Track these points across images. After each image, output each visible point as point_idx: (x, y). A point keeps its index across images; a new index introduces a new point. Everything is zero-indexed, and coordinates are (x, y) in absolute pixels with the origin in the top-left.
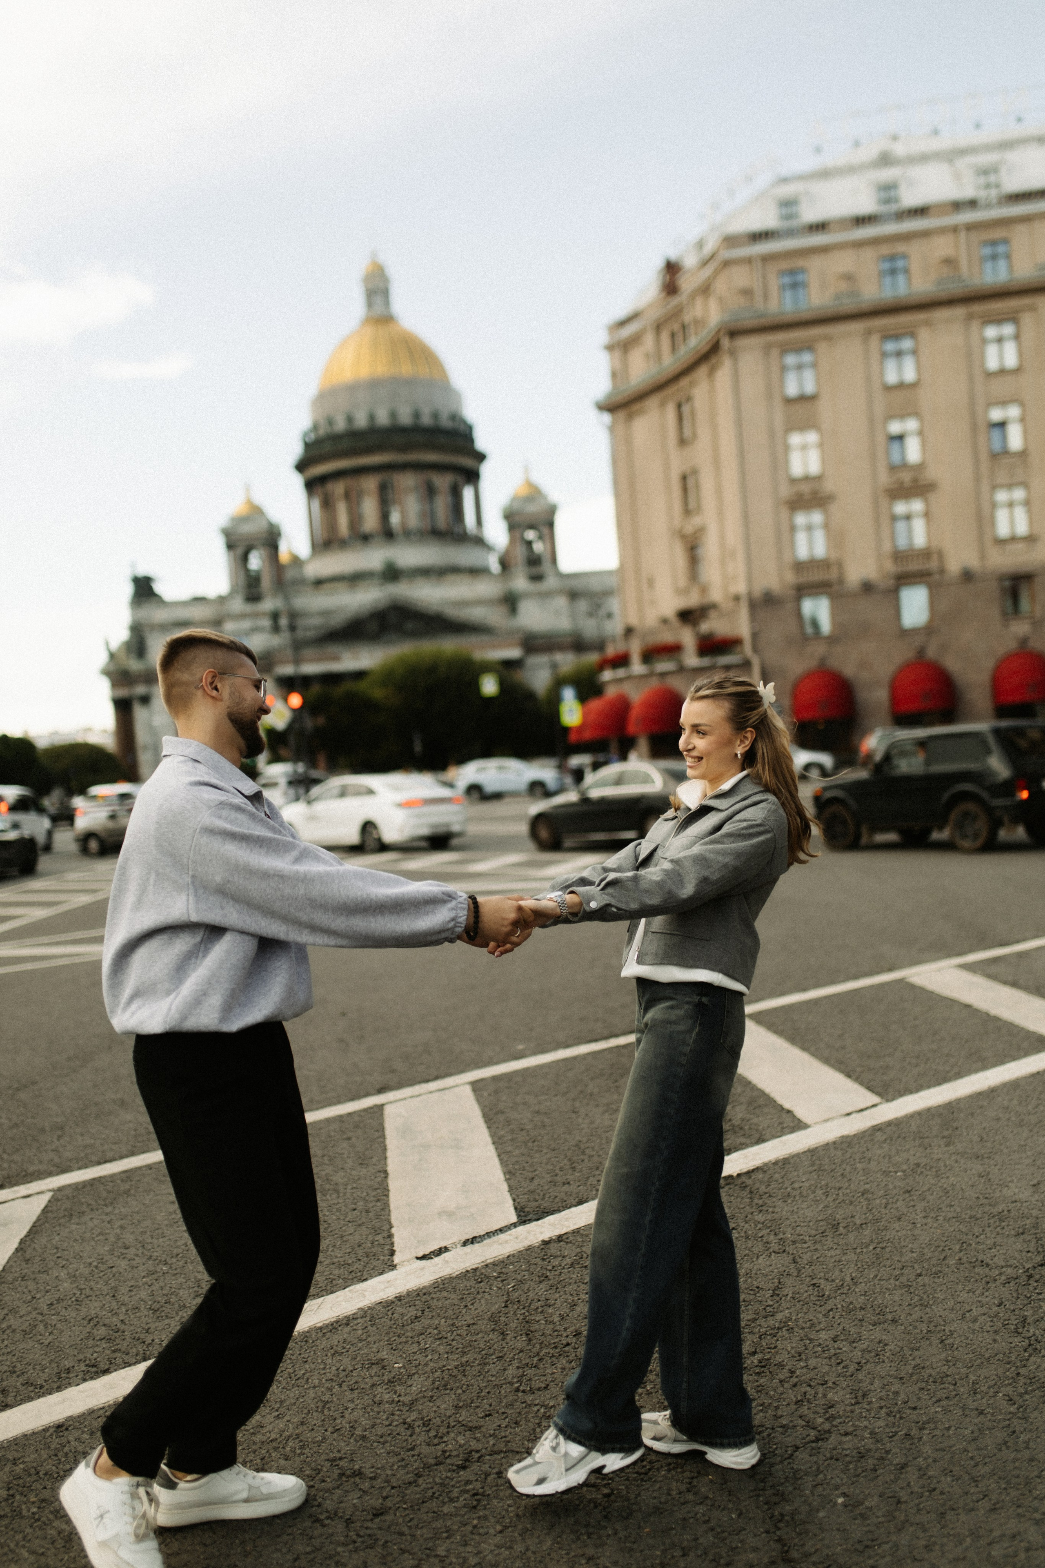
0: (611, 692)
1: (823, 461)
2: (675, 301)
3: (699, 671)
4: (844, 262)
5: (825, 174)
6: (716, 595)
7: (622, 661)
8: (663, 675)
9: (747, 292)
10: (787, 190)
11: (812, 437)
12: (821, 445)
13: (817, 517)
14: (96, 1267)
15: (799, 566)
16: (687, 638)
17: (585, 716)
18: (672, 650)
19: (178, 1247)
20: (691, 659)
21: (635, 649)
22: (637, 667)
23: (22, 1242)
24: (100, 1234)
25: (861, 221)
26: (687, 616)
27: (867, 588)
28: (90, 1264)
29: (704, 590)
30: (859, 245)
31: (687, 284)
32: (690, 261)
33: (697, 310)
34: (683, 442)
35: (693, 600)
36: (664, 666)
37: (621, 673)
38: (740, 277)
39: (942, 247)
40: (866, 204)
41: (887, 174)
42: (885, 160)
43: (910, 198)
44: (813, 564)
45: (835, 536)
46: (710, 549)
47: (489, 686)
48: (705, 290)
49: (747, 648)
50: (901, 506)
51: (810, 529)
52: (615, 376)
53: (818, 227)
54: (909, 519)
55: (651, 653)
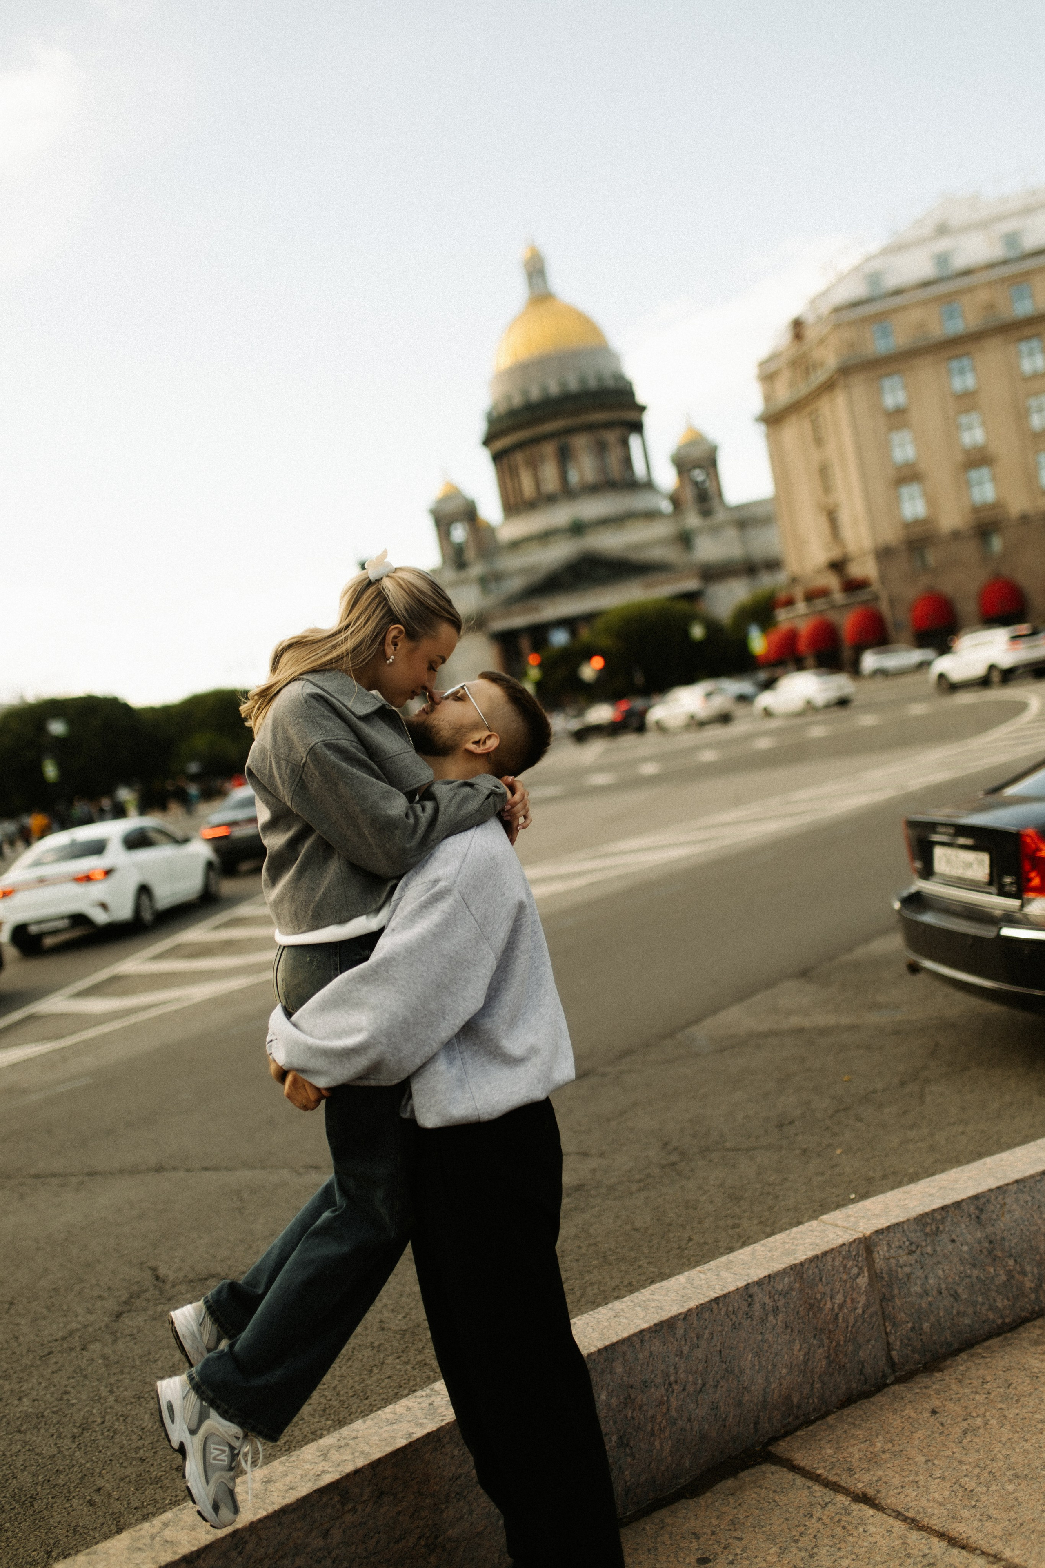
0: (784, 625)
1: (917, 450)
2: (802, 346)
3: (843, 605)
4: (916, 315)
5: (901, 248)
6: (851, 548)
7: (790, 602)
8: (820, 611)
9: (853, 344)
10: (876, 265)
11: (907, 435)
12: (914, 440)
13: (916, 489)
15: (909, 525)
16: (836, 582)
17: (768, 644)
18: (824, 593)
20: (838, 597)
21: (799, 593)
22: (801, 607)
25: (926, 284)
26: (835, 566)
27: (956, 535)
29: (844, 546)
30: (925, 303)
31: (811, 334)
32: (810, 318)
33: (818, 354)
34: (819, 442)
35: (835, 554)
36: (820, 604)
37: (790, 611)
38: (848, 334)
39: (984, 296)
40: (926, 272)
41: (943, 245)
42: (943, 230)
43: (960, 262)
44: (917, 523)
45: (931, 501)
46: (845, 518)
47: (697, 632)
48: (822, 341)
49: (876, 587)
50: (974, 475)
51: (912, 498)
52: (768, 398)
53: (897, 292)
54: (980, 483)
55: (811, 596)
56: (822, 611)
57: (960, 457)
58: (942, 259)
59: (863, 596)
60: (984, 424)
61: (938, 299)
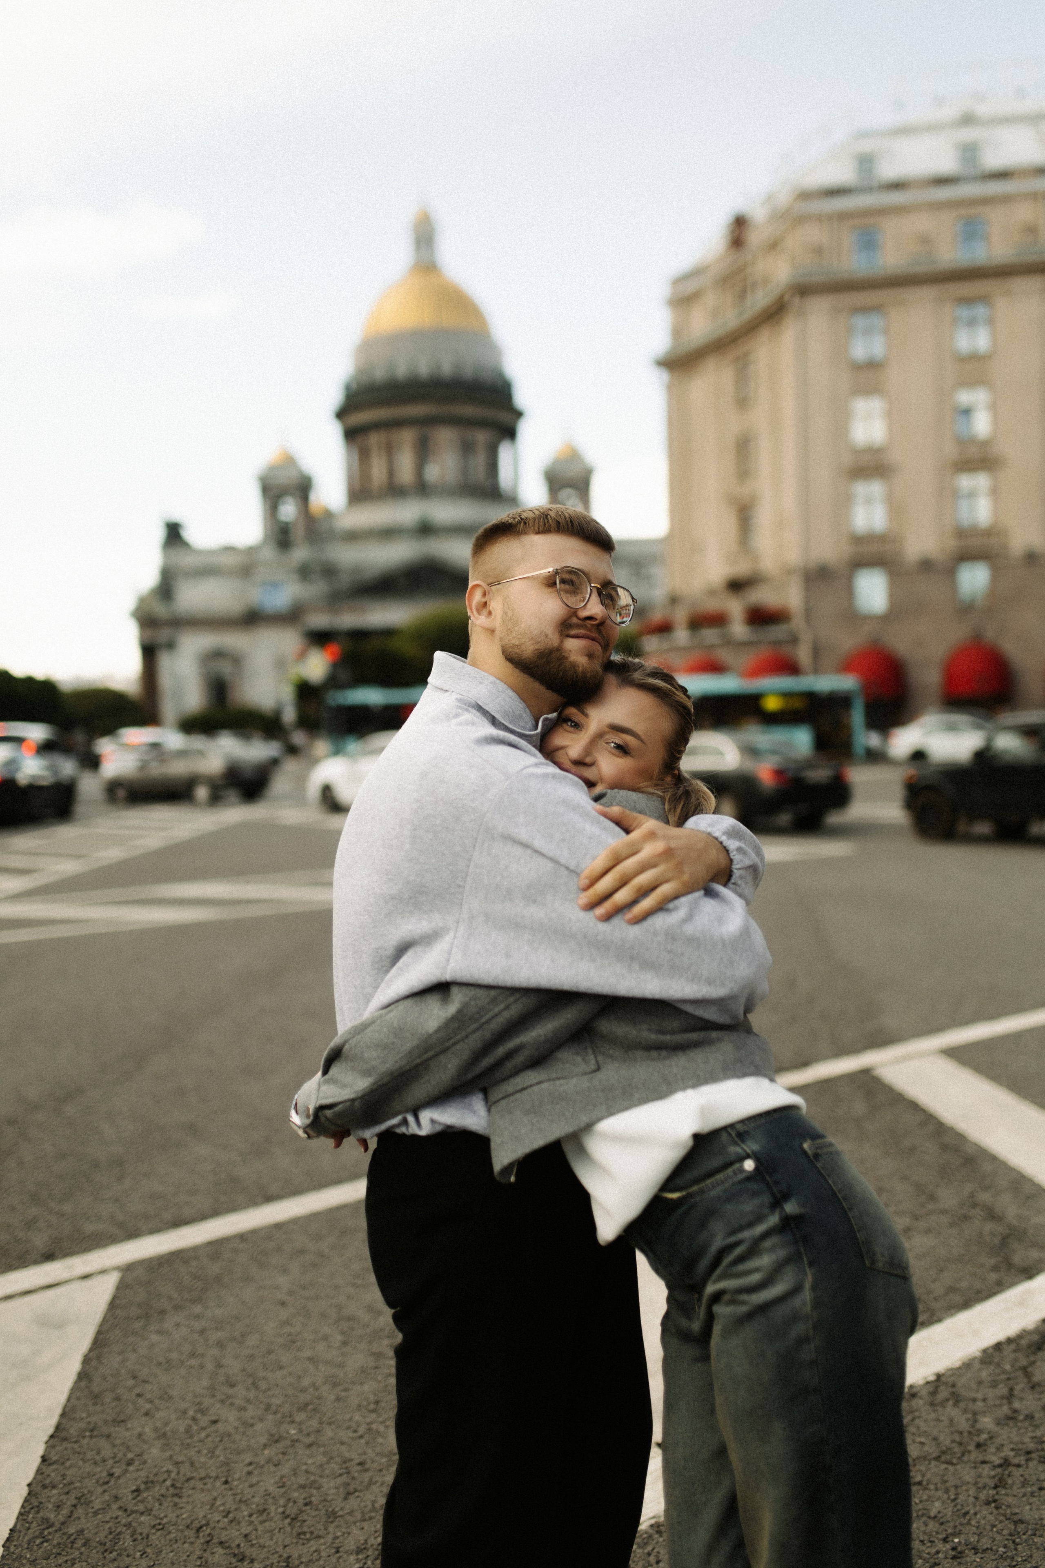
1: (888, 431)
2: (740, 255)
3: (746, 644)
4: (921, 223)
5: (905, 131)
6: (768, 564)
7: (664, 628)
8: (709, 644)
9: (818, 250)
10: (867, 146)
11: (876, 405)
12: (886, 415)
13: (877, 488)
14: (194, 1419)
15: (858, 540)
16: (735, 608)
18: (717, 620)
19: (303, 1390)
20: (739, 629)
21: (680, 616)
22: (681, 635)
23: (86, 1360)
24: (193, 1355)
25: (941, 181)
26: (736, 586)
27: (926, 565)
28: (185, 1412)
29: (754, 559)
30: (936, 206)
31: (755, 238)
32: (758, 214)
33: (765, 266)
34: (743, 402)
35: (741, 569)
36: (710, 635)
37: (663, 641)
38: (814, 234)
39: (1022, 213)
40: (947, 162)
41: (971, 133)
42: (967, 120)
43: (993, 159)
44: (870, 536)
45: (895, 508)
46: (762, 517)
48: (774, 246)
49: (798, 623)
51: (869, 501)
52: (677, 332)
53: (897, 186)
54: (972, 494)
55: (698, 622)
56: (712, 646)
57: (949, 449)
58: (968, 152)
59: (777, 632)
61: (952, 205)
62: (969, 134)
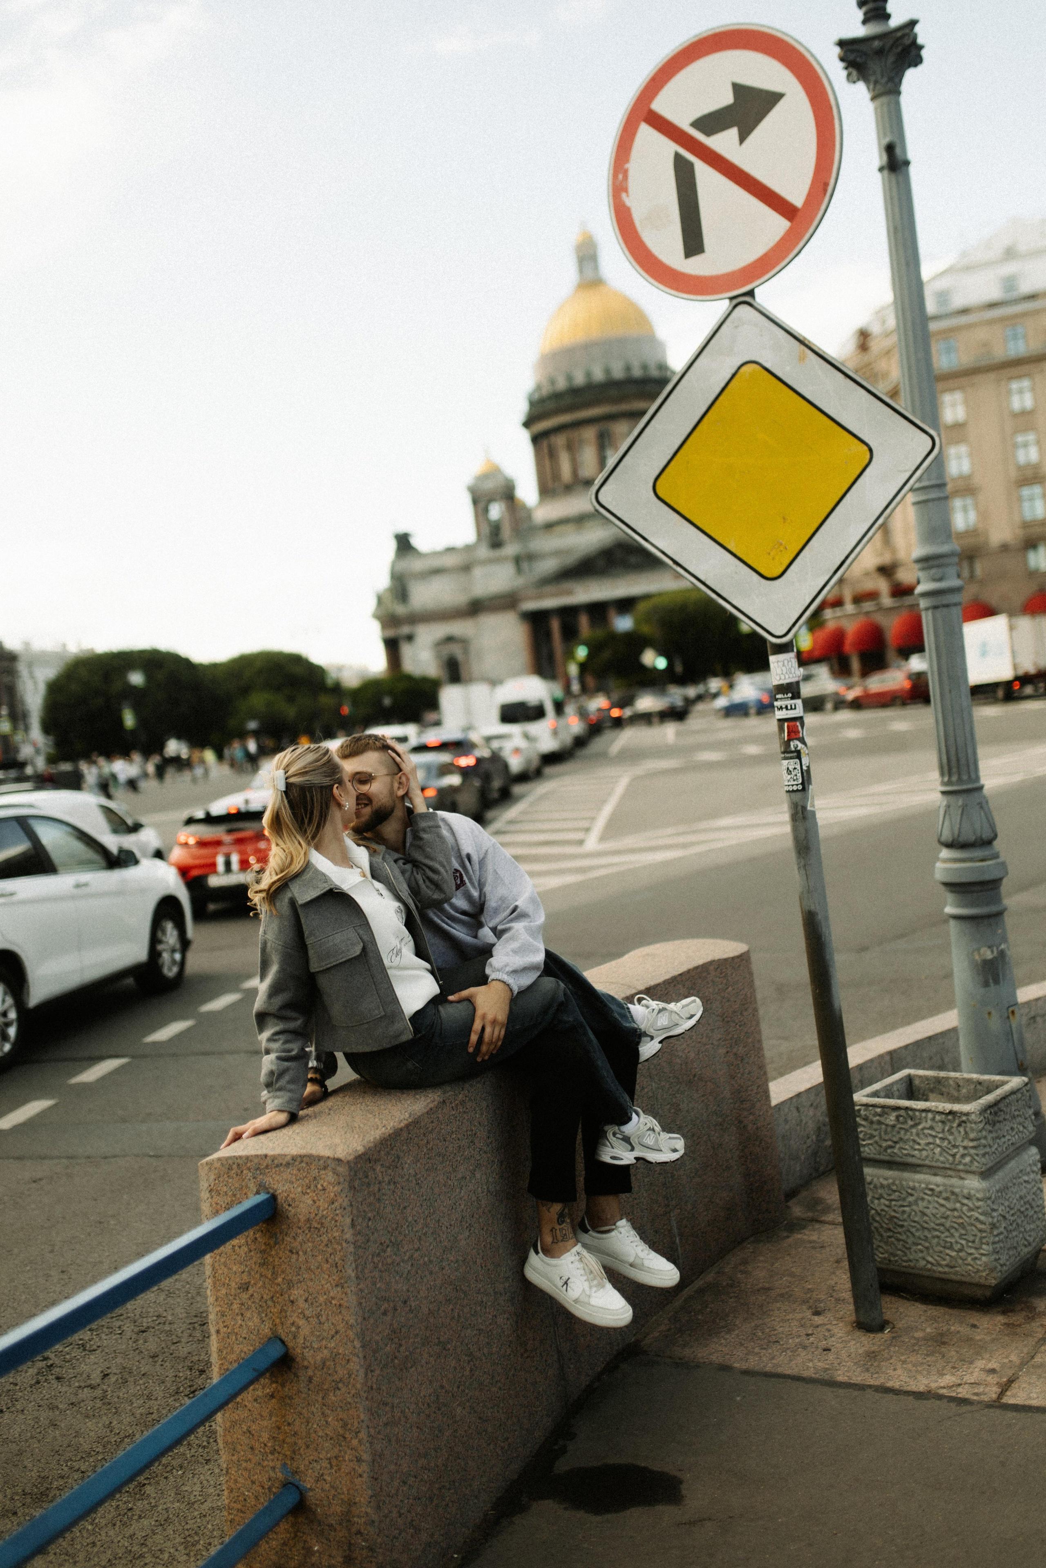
0: (831, 625)
1: (973, 464)
2: (866, 358)
3: (891, 609)
4: (982, 334)
5: (968, 269)
6: (902, 555)
7: (838, 603)
8: (867, 613)
11: (963, 449)
12: (971, 455)
13: (969, 501)
15: (959, 537)
16: (884, 586)
17: (815, 642)
18: (872, 596)
20: (887, 601)
21: (848, 597)
22: (849, 608)
25: (992, 305)
26: (883, 570)
27: (1006, 548)
29: (894, 552)
30: (991, 322)
31: (876, 346)
32: (876, 329)
33: (882, 365)
35: (885, 559)
36: (868, 606)
37: (838, 612)
40: (994, 293)
42: (1010, 254)
43: (1026, 286)
44: (969, 533)
45: (983, 515)
48: (888, 353)
50: (1026, 492)
51: (964, 510)
53: (965, 311)
54: (1031, 499)
55: (858, 599)
56: (870, 614)
57: (1013, 474)
58: (1009, 283)
59: (908, 600)
60: (1038, 442)
61: (1002, 320)
62: (1010, 268)
